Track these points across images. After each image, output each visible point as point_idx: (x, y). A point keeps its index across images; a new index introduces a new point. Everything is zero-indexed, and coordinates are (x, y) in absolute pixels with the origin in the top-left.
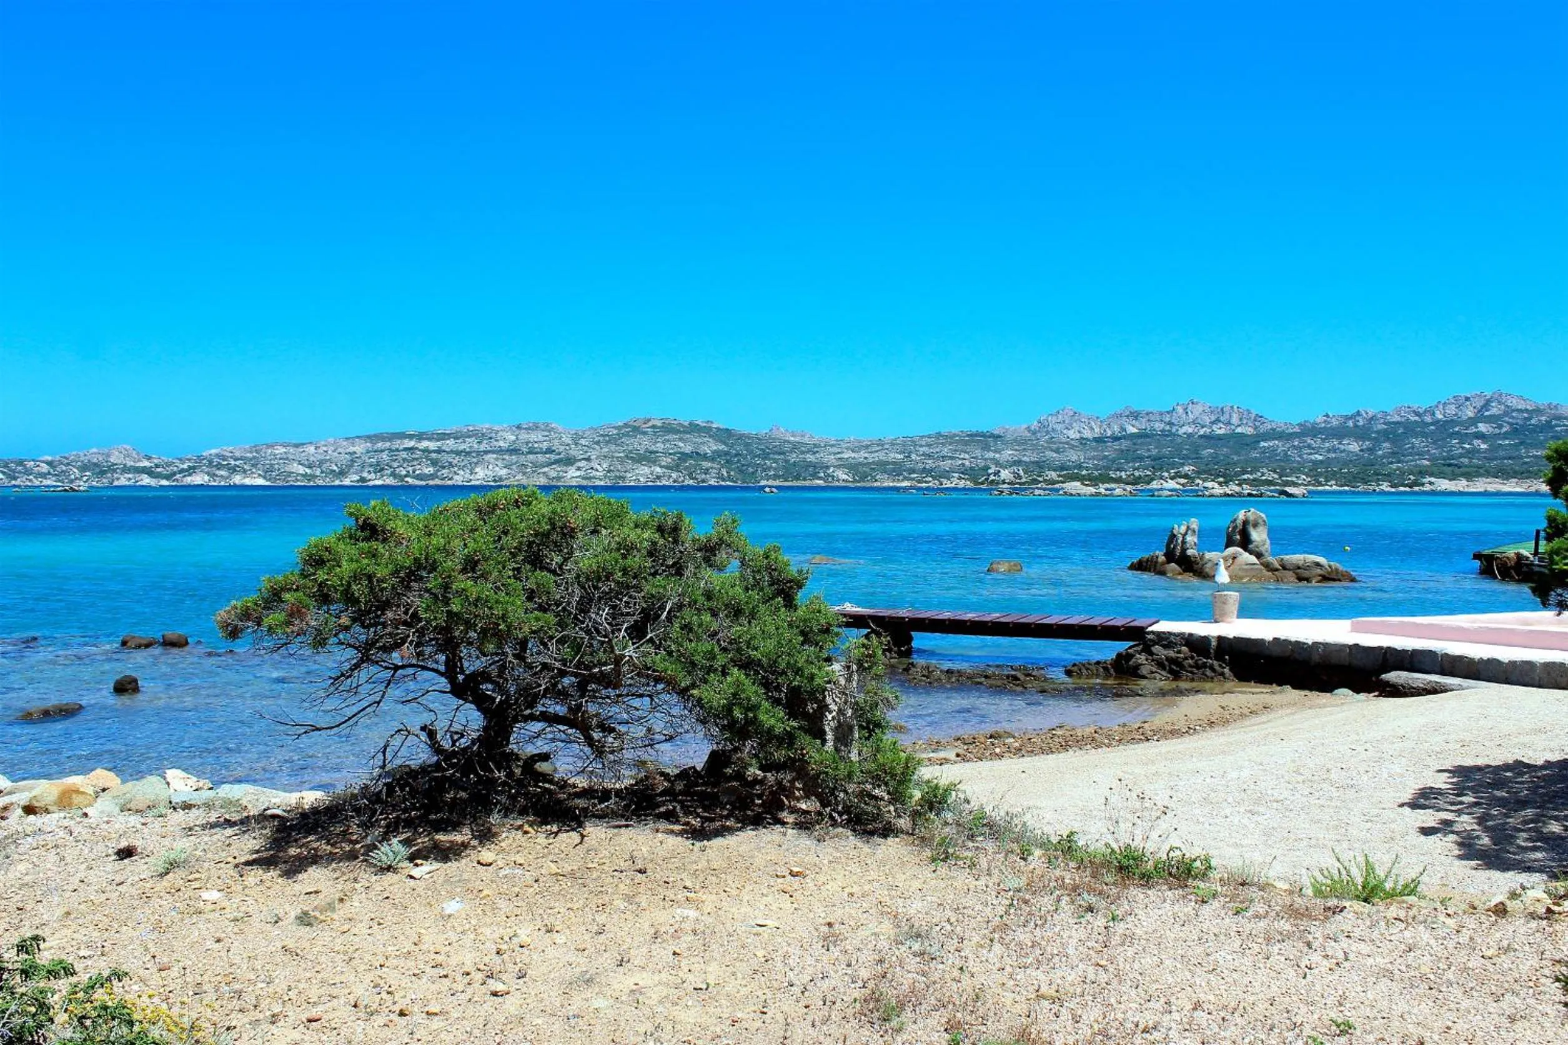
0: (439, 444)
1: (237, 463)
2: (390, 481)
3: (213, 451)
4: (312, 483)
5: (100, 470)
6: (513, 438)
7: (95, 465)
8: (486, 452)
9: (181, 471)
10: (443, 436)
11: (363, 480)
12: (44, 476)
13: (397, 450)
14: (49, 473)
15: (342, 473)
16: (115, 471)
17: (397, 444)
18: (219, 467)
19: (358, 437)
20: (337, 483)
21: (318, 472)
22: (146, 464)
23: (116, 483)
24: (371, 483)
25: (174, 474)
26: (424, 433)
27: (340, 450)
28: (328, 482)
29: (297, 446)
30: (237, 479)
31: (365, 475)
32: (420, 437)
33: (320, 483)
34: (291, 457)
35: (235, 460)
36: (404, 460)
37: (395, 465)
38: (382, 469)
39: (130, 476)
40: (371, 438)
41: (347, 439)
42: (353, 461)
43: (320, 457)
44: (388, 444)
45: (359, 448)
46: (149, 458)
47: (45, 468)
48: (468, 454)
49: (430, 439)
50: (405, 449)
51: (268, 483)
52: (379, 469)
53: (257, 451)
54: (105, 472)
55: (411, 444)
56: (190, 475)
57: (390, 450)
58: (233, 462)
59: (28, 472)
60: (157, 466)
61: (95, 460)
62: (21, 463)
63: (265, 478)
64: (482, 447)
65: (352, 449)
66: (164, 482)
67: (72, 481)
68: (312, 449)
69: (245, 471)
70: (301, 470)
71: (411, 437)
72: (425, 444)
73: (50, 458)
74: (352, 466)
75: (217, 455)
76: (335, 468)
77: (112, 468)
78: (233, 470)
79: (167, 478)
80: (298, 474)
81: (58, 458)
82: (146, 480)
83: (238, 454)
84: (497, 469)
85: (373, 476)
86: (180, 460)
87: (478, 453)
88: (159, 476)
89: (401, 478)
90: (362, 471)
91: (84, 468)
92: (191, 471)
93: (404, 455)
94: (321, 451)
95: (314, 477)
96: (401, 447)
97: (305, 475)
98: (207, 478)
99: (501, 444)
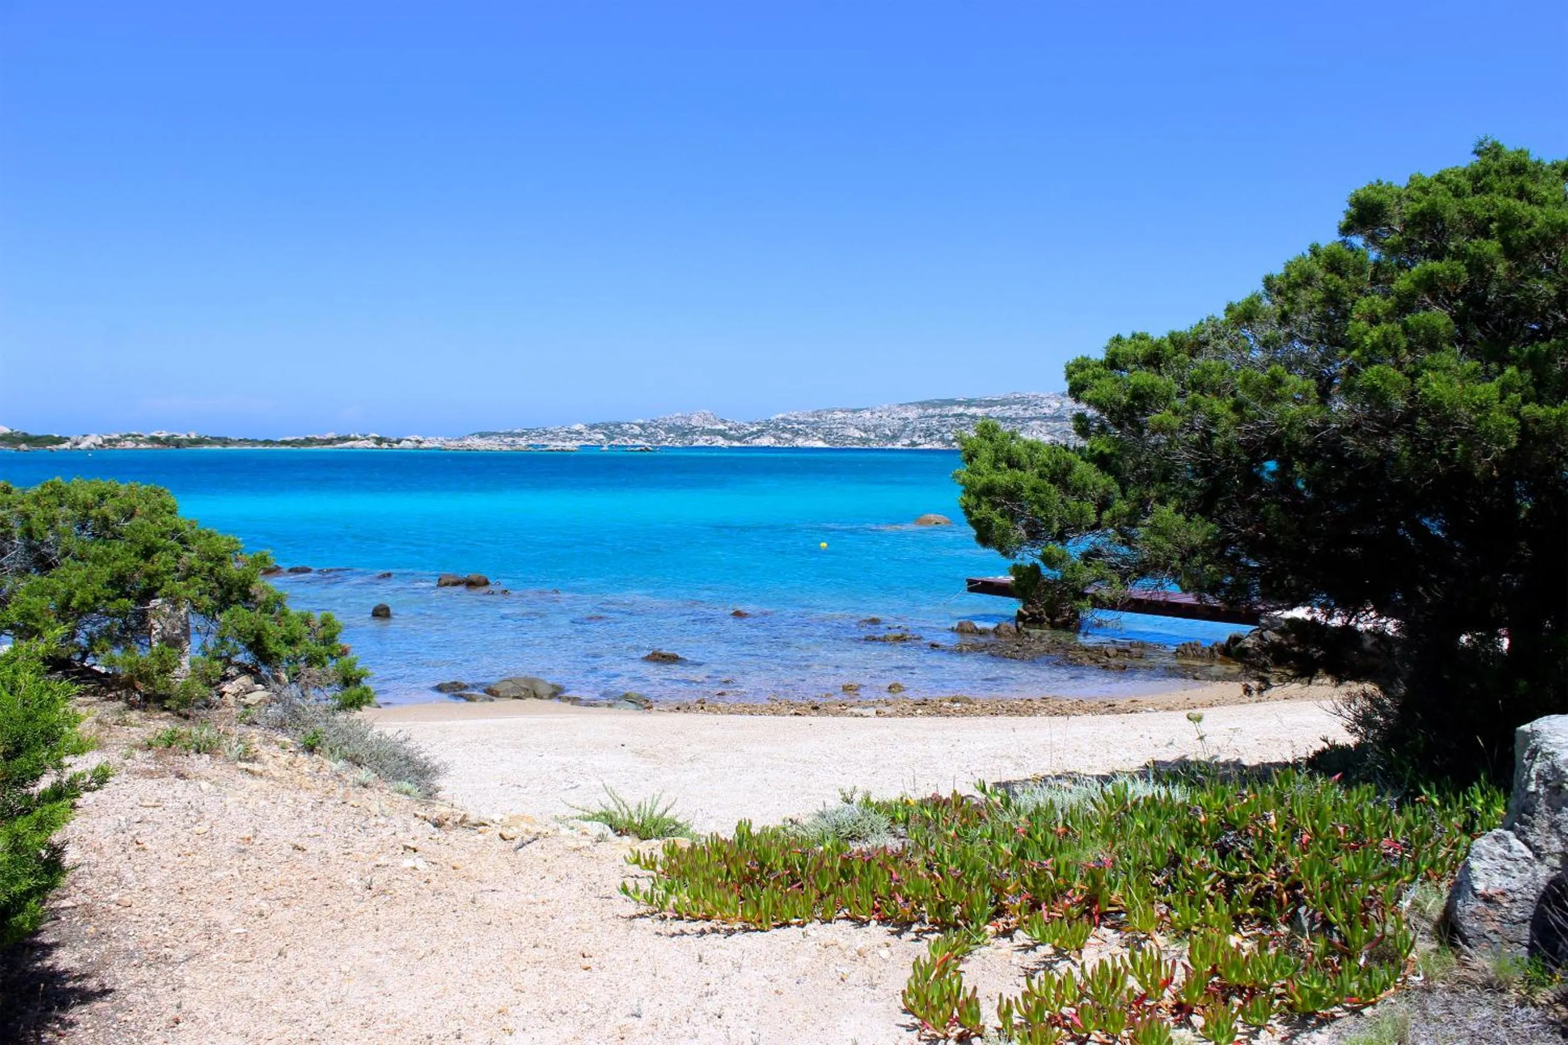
0: (986, 410)
1: (800, 427)
2: (938, 446)
3: (780, 416)
4: (866, 447)
5: (684, 432)
6: (1058, 405)
7: (679, 427)
8: (1031, 419)
9: (752, 433)
10: (991, 403)
11: (913, 444)
12: (636, 437)
13: (947, 416)
14: (640, 435)
15: (895, 438)
16: (695, 433)
17: (947, 410)
18: (784, 430)
19: (911, 404)
20: (890, 446)
21: (872, 436)
22: (721, 427)
23: (695, 444)
24: (921, 447)
25: (745, 436)
26: (973, 400)
27: (894, 416)
28: (881, 445)
29: (854, 411)
30: (800, 442)
31: (915, 439)
32: (969, 403)
33: (874, 446)
34: (849, 421)
35: (799, 424)
36: (953, 425)
37: (944, 430)
38: (932, 434)
39: (708, 438)
40: (923, 405)
41: (901, 405)
42: (905, 426)
43: (874, 422)
44: (938, 411)
45: (912, 414)
46: (724, 422)
47: (637, 430)
48: (1013, 420)
49: (978, 406)
50: (954, 415)
51: (827, 446)
52: (928, 434)
53: (818, 416)
54: (686, 434)
55: (961, 410)
56: (758, 437)
57: (941, 416)
58: (796, 426)
59: (624, 433)
60: (730, 429)
61: (679, 424)
62: (618, 425)
63: (824, 441)
64: (1028, 414)
65: (904, 415)
66: (736, 444)
67: (659, 442)
68: (868, 415)
69: (807, 434)
70: (858, 434)
71: (959, 404)
72: (973, 410)
73: (641, 421)
74: (904, 431)
75: (783, 419)
76: (888, 432)
77: (692, 431)
78: (796, 433)
79: (739, 440)
80: (854, 438)
81: (648, 421)
82: (721, 442)
83: (801, 419)
84: (1041, 435)
85: (922, 440)
86: (751, 423)
87: (1024, 419)
88: (731, 438)
89: (949, 443)
90: (912, 436)
91: (669, 430)
92: (760, 433)
93: (953, 421)
94: (876, 416)
95: (869, 440)
96: (951, 414)
97: (860, 439)
98: (773, 440)
99: (1046, 410)
